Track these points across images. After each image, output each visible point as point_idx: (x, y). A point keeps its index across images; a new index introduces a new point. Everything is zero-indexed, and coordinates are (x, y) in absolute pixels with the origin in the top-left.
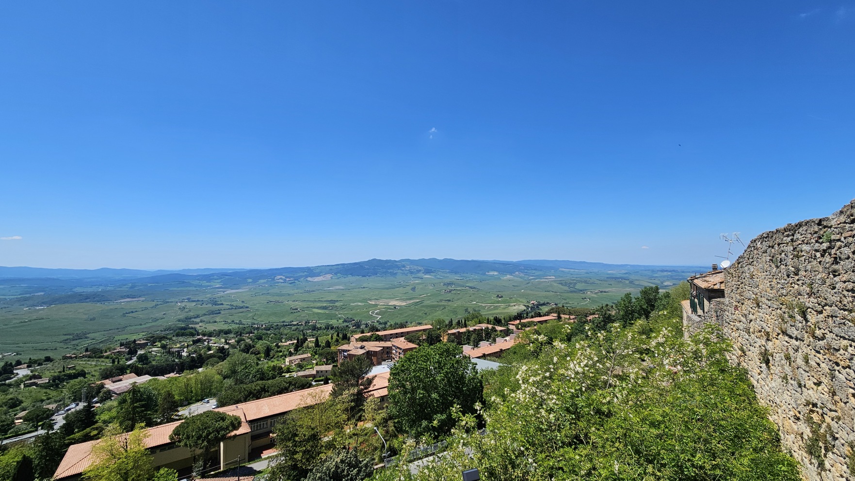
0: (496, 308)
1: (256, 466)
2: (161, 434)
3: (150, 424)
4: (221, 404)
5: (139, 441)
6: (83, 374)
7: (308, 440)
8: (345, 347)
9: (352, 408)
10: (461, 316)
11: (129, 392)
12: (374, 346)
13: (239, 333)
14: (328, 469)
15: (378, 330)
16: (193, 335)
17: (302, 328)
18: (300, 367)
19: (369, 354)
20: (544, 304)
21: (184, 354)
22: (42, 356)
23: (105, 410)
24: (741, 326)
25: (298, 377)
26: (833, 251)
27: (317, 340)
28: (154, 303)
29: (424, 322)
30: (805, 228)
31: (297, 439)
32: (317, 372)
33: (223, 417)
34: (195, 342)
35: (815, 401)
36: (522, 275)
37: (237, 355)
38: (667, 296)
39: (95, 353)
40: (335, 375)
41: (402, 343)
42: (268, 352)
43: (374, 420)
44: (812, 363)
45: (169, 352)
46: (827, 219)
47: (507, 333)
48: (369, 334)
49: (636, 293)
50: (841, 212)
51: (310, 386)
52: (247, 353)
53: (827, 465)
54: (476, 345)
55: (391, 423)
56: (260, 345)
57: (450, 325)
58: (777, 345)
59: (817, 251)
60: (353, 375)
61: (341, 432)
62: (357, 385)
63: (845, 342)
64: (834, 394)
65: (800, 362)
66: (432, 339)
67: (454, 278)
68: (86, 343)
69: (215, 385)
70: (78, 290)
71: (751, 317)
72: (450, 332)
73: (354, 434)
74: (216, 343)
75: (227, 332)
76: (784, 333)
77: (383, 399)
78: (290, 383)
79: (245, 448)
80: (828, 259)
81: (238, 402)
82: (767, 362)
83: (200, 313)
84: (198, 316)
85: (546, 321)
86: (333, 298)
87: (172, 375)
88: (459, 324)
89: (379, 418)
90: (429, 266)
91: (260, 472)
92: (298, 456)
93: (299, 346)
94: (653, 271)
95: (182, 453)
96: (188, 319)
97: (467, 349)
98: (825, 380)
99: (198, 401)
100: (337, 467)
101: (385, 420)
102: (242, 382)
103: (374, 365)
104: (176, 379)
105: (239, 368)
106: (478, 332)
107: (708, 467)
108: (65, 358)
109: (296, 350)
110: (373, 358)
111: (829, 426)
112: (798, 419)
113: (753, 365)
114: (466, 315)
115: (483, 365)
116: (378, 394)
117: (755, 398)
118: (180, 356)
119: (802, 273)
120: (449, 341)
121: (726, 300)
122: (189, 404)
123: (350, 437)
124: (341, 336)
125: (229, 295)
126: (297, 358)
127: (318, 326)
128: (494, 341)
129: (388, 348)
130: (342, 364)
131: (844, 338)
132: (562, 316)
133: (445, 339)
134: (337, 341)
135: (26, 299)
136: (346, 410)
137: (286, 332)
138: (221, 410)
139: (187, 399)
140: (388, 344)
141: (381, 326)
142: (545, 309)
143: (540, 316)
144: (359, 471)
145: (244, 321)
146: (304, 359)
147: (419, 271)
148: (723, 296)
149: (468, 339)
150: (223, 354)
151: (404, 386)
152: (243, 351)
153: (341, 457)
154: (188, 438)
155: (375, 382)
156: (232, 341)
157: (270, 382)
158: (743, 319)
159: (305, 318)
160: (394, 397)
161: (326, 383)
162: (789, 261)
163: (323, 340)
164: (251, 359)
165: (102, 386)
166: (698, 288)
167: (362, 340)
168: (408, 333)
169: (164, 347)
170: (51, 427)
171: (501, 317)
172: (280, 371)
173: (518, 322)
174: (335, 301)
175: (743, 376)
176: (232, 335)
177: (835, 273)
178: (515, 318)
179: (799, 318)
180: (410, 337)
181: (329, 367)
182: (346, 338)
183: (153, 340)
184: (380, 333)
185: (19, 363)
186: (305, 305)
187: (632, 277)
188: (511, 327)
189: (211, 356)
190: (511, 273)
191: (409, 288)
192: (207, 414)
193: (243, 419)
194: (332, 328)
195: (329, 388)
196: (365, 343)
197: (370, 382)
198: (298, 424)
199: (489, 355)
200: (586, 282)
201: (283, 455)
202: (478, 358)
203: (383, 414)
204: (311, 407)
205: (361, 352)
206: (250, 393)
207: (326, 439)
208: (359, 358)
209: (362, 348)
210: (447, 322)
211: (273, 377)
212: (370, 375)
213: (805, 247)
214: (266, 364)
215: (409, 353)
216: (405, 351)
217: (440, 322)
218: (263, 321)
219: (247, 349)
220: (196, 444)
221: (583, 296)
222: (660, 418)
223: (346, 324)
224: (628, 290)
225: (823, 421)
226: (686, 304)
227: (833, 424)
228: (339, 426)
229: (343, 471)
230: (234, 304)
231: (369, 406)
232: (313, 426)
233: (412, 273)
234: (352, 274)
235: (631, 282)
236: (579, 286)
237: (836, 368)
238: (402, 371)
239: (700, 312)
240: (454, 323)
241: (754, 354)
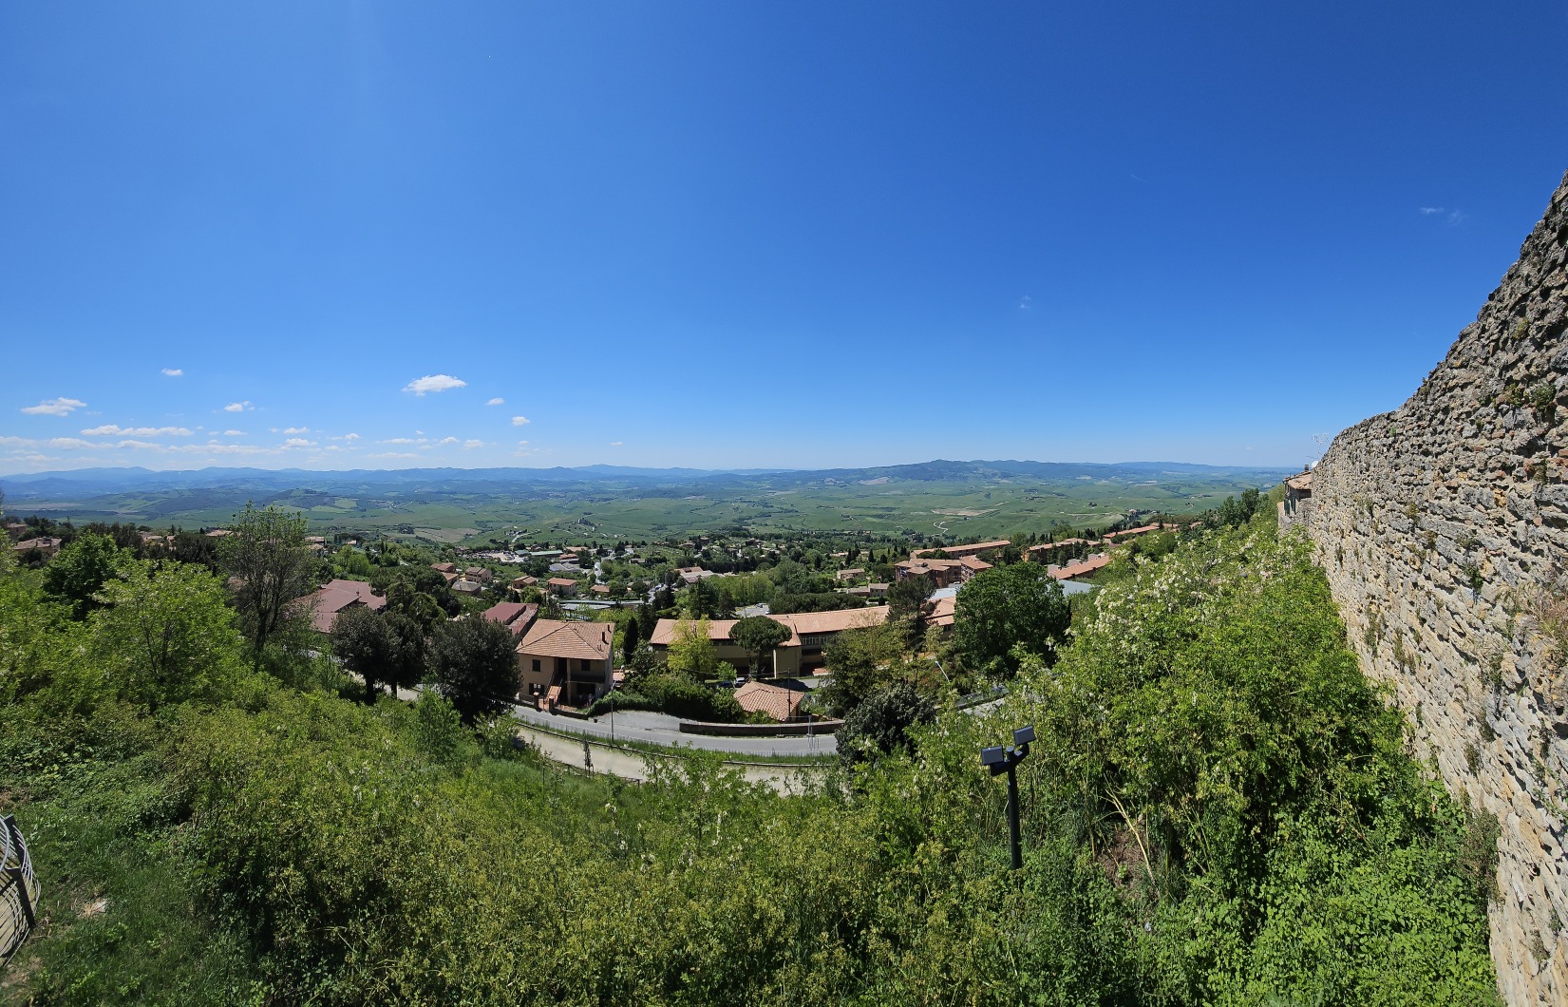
0: (1088, 518)
1: (809, 683)
2: (721, 629)
3: (713, 617)
4: (773, 611)
5: (704, 630)
6: (664, 560)
7: (860, 666)
8: (903, 564)
9: (911, 636)
10: (1046, 530)
11: (696, 583)
12: (940, 565)
13: (789, 539)
14: (880, 701)
15: (943, 546)
16: (745, 536)
17: (854, 538)
18: (853, 583)
19: (933, 574)
20: (1144, 513)
21: (739, 555)
22: (639, 540)
23: (682, 595)
24: (1322, 525)
25: (850, 594)
26: (1397, 445)
27: (871, 553)
28: (713, 502)
29: (1000, 537)
30: (1376, 422)
31: (848, 662)
32: (872, 590)
33: (774, 625)
34: (748, 544)
35: (1374, 593)
36: (1119, 479)
37: (787, 562)
38: (1266, 498)
39: (672, 544)
40: (892, 596)
41: (973, 562)
42: (818, 561)
43: (937, 651)
44: (1374, 557)
45: (727, 551)
46: (1394, 413)
47: (1099, 549)
48: (932, 550)
49: (1237, 496)
50: (1406, 405)
51: (864, 605)
52: (797, 561)
53: (1379, 652)
54: (1064, 564)
55: (957, 657)
56: (810, 554)
57: (1032, 541)
58: (1349, 542)
59: (1384, 445)
60: (913, 598)
61: (898, 661)
62: (918, 609)
63: (1400, 535)
64: (1388, 584)
65: (1365, 557)
66: (1010, 558)
67: (1038, 483)
68: (665, 534)
69: (768, 590)
70: (659, 486)
71: (1331, 515)
72: (1032, 548)
73: (914, 667)
74: (768, 547)
75: (778, 537)
76: (1355, 529)
77: (947, 628)
78: (841, 599)
79: (796, 665)
80: (1392, 453)
81: (788, 612)
82: (1341, 559)
83: (753, 514)
84: (750, 518)
85: (1146, 532)
86: (891, 505)
87: (730, 574)
88: (1043, 539)
89: (943, 650)
90: (1007, 469)
91: (811, 690)
92: (850, 682)
93: (851, 559)
94: (1254, 473)
95: (740, 652)
96: (741, 519)
97: (1053, 570)
98: (1383, 573)
99: (752, 604)
100: (890, 702)
101: (951, 654)
102: (792, 592)
103: (938, 587)
104: (733, 578)
105: (791, 577)
106: (1067, 549)
107: (1282, 678)
108: (654, 544)
109: (848, 562)
110: (937, 579)
111: (1383, 617)
112: (1361, 612)
113: (1330, 563)
114: (1053, 528)
115: (1071, 589)
116: (942, 622)
117: (1330, 596)
118: (736, 557)
119: (1372, 469)
120: (1030, 559)
121: (1312, 500)
122: (745, 605)
123: (909, 669)
124: (899, 550)
125: (779, 497)
126: (849, 572)
127: (873, 537)
128: (1086, 558)
129: (956, 567)
130: (900, 584)
131: (1399, 531)
132: (1165, 525)
133: (1026, 558)
134: (895, 556)
135: (629, 492)
136: (904, 637)
137: (837, 542)
138: (773, 617)
139: (742, 600)
140: (956, 563)
141: (948, 541)
142: (1145, 518)
143: (1140, 526)
144: (916, 711)
145: (793, 527)
146: (855, 575)
147: (994, 475)
148: (1310, 496)
149: (1055, 556)
150: (774, 560)
151: (973, 614)
152: (793, 558)
153: (895, 690)
154: (744, 638)
155: (938, 607)
156: (783, 547)
157: (820, 595)
158: (1325, 518)
159: (858, 528)
160: (961, 626)
161: (882, 603)
162: (1363, 457)
163: (878, 554)
164: (800, 568)
165: (678, 574)
166: (1291, 489)
167: (924, 556)
168: (981, 549)
169: (722, 545)
170: (646, 599)
171: (1094, 529)
172: (832, 585)
173: (1114, 534)
174: (892, 509)
175: (1321, 575)
176: (782, 540)
177: (1397, 467)
178: (1111, 530)
179: (1367, 513)
180: (983, 555)
181: (885, 586)
182: (905, 554)
183: (713, 538)
184: (947, 550)
185: (627, 544)
186: (858, 511)
187: (1236, 480)
188: (1106, 541)
189: (764, 560)
190: (1107, 477)
191: (982, 495)
192: (760, 618)
193: (793, 631)
194: (889, 541)
195: (885, 609)
196: (927, 561)
197: (933, 606)
198: (849, 646)
199: (1079, 575)
200: (1190, 486)
201: (833, 677)
202: (1067, 579)
203: (948, 645)
204: (863, 629)
205: (923, 571)
206: (800, 605)
207: (881, 668)
208: (919, 578)
209: (924, 566)
210: (1028, 537)
211: (825, 591)
212: (933, 599)
213: (1375, 442)
214: (817, 576)
215: (980, 574)
216: (976, 571)
217: (1020, 537)
218: (814, 527)
219: (797, 557)
220: (751, 647)
221: (1187, 501)
222: (1242, 633)
223: (905, 537)
224: (1231, 493)
225: (1378, 612)
226: (1281, 505)
227: (1386, 613)
228: (895, 654)
229: (898, 707)
230: (784, 507)
231: (931, 633)
232: (865, 651)
233: (985, 477)
234: (912, 478)
235: (1234, 485)
236: (1183, 491)
237: (1392, 560)
238: (970, 595)
239: (1292, 513)
240: (1037, 537)
241: (1331, 552)
